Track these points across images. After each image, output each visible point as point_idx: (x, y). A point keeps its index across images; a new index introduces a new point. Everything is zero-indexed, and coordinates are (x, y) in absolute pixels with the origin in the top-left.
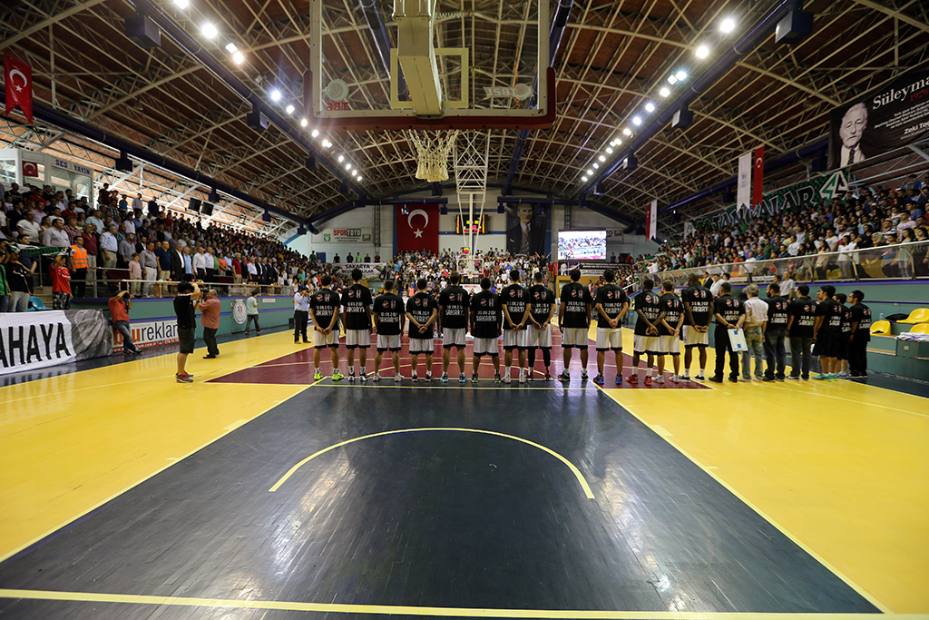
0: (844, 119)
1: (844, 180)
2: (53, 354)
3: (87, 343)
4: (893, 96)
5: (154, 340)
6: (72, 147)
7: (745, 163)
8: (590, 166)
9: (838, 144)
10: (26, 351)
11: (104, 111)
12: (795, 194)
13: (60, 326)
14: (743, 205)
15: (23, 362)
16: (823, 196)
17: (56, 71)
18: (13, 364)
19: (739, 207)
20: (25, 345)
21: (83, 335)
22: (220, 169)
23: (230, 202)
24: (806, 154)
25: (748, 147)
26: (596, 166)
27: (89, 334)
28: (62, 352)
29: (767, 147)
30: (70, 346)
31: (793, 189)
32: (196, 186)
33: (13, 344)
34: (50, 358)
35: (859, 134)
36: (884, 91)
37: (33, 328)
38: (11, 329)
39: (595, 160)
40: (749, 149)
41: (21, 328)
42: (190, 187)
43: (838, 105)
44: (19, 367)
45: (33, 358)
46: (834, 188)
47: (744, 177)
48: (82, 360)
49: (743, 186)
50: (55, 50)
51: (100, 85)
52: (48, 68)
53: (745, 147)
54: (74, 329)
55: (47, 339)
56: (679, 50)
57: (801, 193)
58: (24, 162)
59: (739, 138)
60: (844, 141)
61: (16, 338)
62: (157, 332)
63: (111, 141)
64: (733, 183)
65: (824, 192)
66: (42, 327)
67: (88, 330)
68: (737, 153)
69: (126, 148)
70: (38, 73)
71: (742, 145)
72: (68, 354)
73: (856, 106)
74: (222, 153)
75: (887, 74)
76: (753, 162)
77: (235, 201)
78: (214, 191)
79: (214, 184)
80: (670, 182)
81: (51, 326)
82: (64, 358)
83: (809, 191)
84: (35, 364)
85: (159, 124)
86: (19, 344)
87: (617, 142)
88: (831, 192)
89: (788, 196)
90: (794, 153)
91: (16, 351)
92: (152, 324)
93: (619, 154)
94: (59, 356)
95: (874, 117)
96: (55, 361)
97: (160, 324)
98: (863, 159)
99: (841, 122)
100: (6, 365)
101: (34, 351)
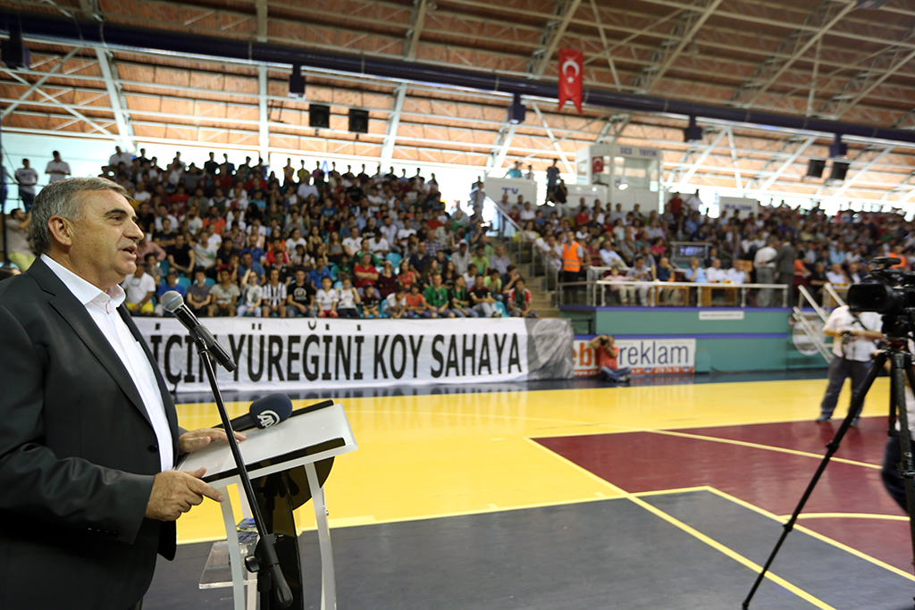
2: (505, 368)
3: (543, 360)
5: (638, 365)
10: (477, 361)
11: (663, 72)
13: (515, 337)
15: (473, 373)
17: (610, 45)
18: (464, 374)
20: (478, 354)
21: (540, 350)
23: (881, 151)
27: (547, 348)
28: (514, 367)
30: (523, 361)
32: (811, 140)
33: (466, 353)
34: (500, 372)
37: (486, 337)
38: (465, 336)
41: (475, 337)
42: (804, 142)
44: (469, 379)
45: (484, 370)
48: (535, 381)
52: (601, 45)
54: (531, 342)
55: (500, 350)
58: (594, 158)
61: (469, 346)
62: (644, 355)
63: (676, 107)
66: (496, 336)
67: (546, 343)
69: (692, 110)
70: (594, 56)
72: (520, 370)
74: (852, 73)
77: (891, 148)
79: (839, 128)
81: (505, 336)
82: (515, 374)
84: (485, 377)
86: (471, 353)
91: (469, 360)
92: (636, 343)
94: (510, 372)
96: (505, 376)
97: (648, 343)
100: (458, 374)
101: (485, 363)
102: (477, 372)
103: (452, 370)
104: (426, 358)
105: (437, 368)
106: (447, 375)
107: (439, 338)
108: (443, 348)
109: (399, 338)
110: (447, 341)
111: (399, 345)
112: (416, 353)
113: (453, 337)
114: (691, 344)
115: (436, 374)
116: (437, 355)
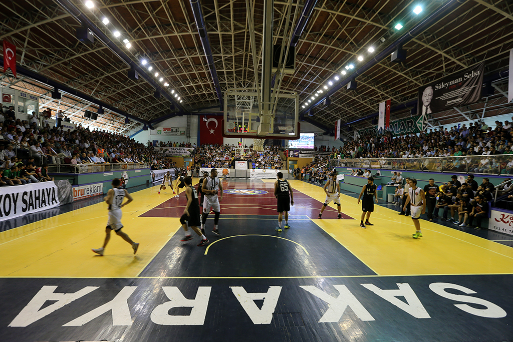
0: (424, 93)
1: (426, 118)
2: (51, 203)
3: (64, 197)
4: (443, 86)
5: (89, 194)
6: (25, 84)
7: (382, 106)
8: (306, 101)
9: (421, 104)
10: (41, 202)
11: (49, 67)
12: (405, 123)
13: (53, 188)
14: (381, 128)
15: (40, 207)
16: (418, 125)
17: (27, 47)
18: (36, 208)
19: (379, 128)
20: (41, 198)
21: (62, 193)
22: (105, 95)
23: (107, 112)
24: (409, 105)
25: (384, 98)
26: (310, 101)
27: (64, 192)
28: (54, 201)
29: (392, 100)
30: (57, 199)
31: (404, 120)
32: (90, 104)
33: (36, 198)
34: (49, 205)
35: (430, 100)
36: (439, 82)
37: (43, 190)
38: (35, 191)
39: (309, 98)
40: (384, 99)
41: (39, 190)
42: (87, 104)
43: (422, 86)
44: (38, 210)
45: (44, 205)
46: (422, 122)
47: (381, 113)
48: (62, 205)
49: (381, 118)
50: (29, 37)
51: (47, 53)
52: (23, 45)
53: (383, 98)
54: (59, 190)
55: (48, 195)
56: (350, 55)
57: (408, 122)
58: (3, 94)
59: (379, 94)
60: (424, 102)
61: (37, 195)
62: (91, 190)
63: (51, 82)
64: (377, 115)
65: (418, 123)
66: (47, 189)
67: (64, 190)
68: (379, 101)
69: (57, 86)
71: (381, 97)
72: (57, 203)
73: (428, 87)
74: (107, 87)
75: (440, 75)
76: (386, 106)
77: (110, 112)
78: (101, 107)
79: (101, 104)
80: (347, 111)
81: (50, 189)
82: (55, 204)
83: (411, 122)
84: (44, 208)
85: (76, 72)
86: (38, 198)
87: (321, 91)
88: (421, 123)
89: (402, 123)
90: (403, 104)
91: (37, 201)
92: (88, 186)
93: (321, 97)
94: (53, 204)
95: (436, 93)
96: (52, 206)
97: (92, 186)
98: (431, 112)
99: (423, 94)
100: (33, 209)
101: (44, 202)
103: (31, 207)
104: (20, 203)
105: (25, 207)
106: (29, 210)
107: (25, 193)
108: (27, 198)
109: (7, 196)
110: (29, 195)
111: (7, 199)
112: (15, 202)
113: (31, 192)
114: (101, 184)
115: (24, 210)
116: (24, 201)
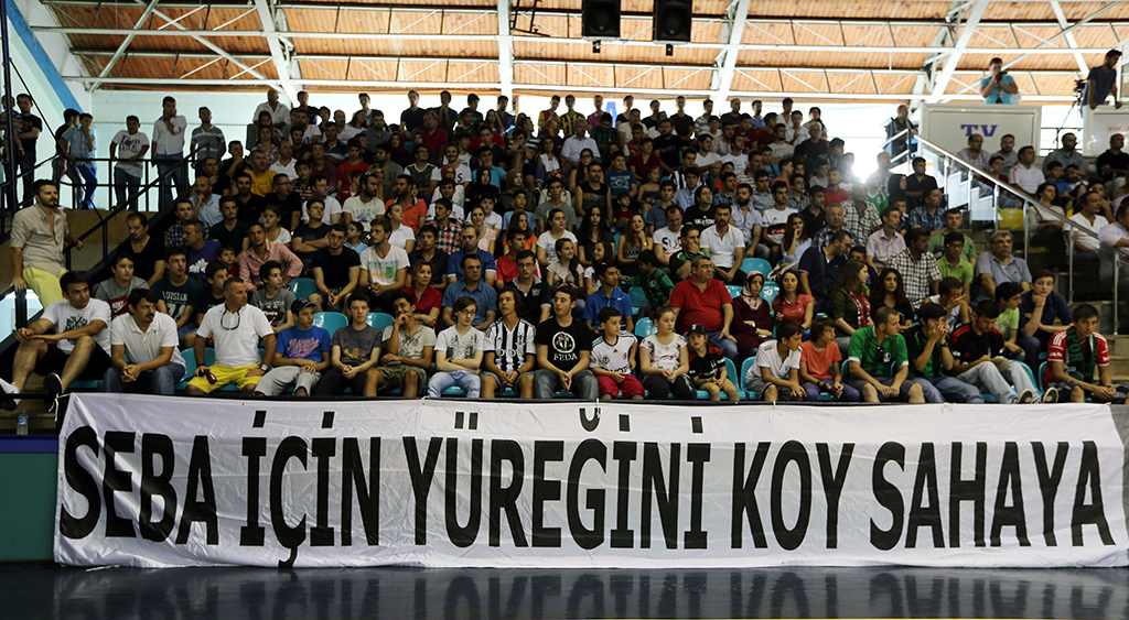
2: (1063, 532)
10: (989, 511)
13: (1090, 452)
15: (979, 542)
18: (955, 542)
20: (990, 495)
28: (1090, 530)
33: (960, 490)
34: (1051, 541)
37: (1011, 451)
38: (957, 448)
41: (982, 449)
45: (1008, 534)
55: (1049, 486)
61: (968, 473)
66: (1038, 449)
72: (1107, 540)
81: (1063, 449)
82: (1093, 549)
84: (1009, 552)
86: (974, 490)
91: (967, 508)
94: (1077, 540)
96: (1064, 554)
100: (939, 543)
101: (1012, 516)
102: (987, 540)
103: (925, 532)
104: (858, 496)
105: (885, 522)
106: (911, 543)
107: (892, 452)
108: (902, 478)
109: (793, 451)
110: (912, 460)
111: (792, 468)
112: (833, 488)
113: (928, 451)
115: (882, 540)
116: (886, 494)
